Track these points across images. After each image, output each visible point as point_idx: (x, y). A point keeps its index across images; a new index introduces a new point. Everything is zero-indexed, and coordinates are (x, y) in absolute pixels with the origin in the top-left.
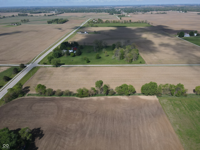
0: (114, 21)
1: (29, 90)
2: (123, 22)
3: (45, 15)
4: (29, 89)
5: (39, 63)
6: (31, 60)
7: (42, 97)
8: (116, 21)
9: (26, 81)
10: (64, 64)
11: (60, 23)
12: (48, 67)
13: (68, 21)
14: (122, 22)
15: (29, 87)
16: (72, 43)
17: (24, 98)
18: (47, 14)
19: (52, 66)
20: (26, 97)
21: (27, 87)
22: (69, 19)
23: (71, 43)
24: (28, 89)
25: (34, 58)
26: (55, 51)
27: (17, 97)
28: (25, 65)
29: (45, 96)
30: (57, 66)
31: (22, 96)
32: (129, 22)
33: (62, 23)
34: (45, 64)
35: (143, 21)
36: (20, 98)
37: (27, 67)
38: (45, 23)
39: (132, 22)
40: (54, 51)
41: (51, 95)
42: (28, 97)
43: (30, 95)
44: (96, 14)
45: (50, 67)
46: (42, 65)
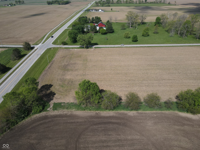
1: (53, 94)
2: (138, 2)
4: (52, 89)
5: (54, 43)
6: (39, 39)
9: (41, 73)
10: (96, 44)
12: (72, 48)
14: (136, 2)
15: (51, 86)
17: (46, 117)
19: (78, 46)
20: (50, 112)
21: (46, 85)
24: (48, 92)
25: (43, 36)
27: (28, 115)
28: (32, 46)
30: (87, 48)
31: (40, 112)
32: (144, 2)
33: (65, 4)
34: (65, 43)
36: (38, 115)
37: (36, 48)
39: (148, 3)
40: (74, 25)
42: (56, 113)
45: (75, 48)
46: (61, 46)
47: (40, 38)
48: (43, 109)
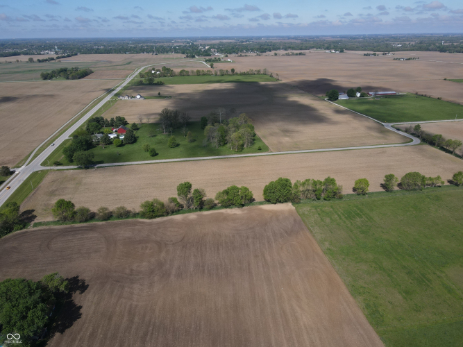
0: (198, 71)
1: (35, 217)
2: (219, 73)
3: (31, 60)
4: (34, 213)
5: (44, 164)
6: (21, 159)
7: (68, 226)
8: (203, 71)
9: (23, 200)
10: (101, 162)
11: (74, 78)
12: (67, 169)
13: (91, 72)
14: (216, 73)
15: (33, 211)
16: (112, 120)
17: (26, 232)
18: (36, 58)
19: (76, 167)
20: (31, 228)
21: (28, 210)
22: (93, 69)
23: (109, 120)
24: (31, 215)
25: (28, 154)
26: (77, 136)
27: (10, 232)
28: (11, 170)
29: (74, 222)
30: (87, 168)
31: (21, 229)
32: (231, 73)
33: (80, 78)
34: (58, 164)
35: (259, 71)
36: (19, 232)
37: (17, 172)
38: (36, 79)
39: (237, 74)
40: (75, 136)
41: (86, 221)
42: (36, 229)
43: (40, 224)
44: (155, 56)
45: (70, 170)
46: (52, 168)
47: (23, 157)
48: (24, 227)
